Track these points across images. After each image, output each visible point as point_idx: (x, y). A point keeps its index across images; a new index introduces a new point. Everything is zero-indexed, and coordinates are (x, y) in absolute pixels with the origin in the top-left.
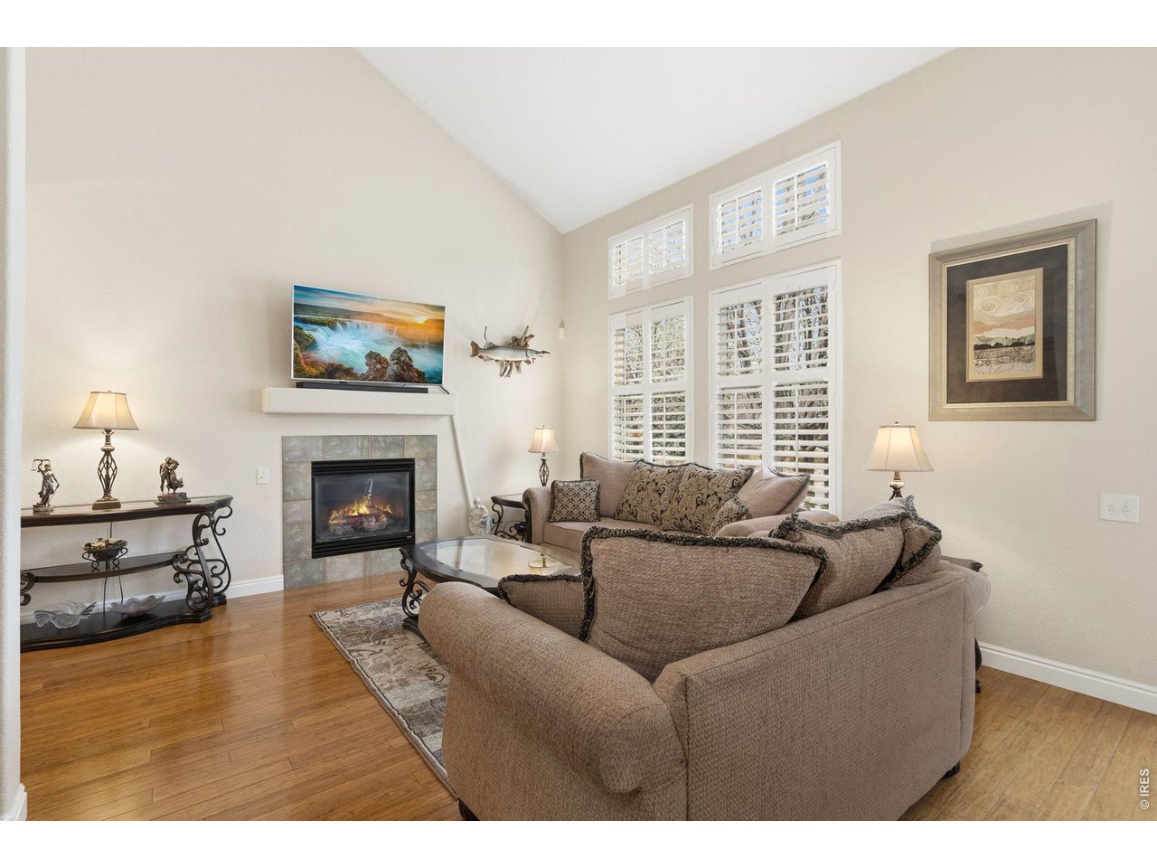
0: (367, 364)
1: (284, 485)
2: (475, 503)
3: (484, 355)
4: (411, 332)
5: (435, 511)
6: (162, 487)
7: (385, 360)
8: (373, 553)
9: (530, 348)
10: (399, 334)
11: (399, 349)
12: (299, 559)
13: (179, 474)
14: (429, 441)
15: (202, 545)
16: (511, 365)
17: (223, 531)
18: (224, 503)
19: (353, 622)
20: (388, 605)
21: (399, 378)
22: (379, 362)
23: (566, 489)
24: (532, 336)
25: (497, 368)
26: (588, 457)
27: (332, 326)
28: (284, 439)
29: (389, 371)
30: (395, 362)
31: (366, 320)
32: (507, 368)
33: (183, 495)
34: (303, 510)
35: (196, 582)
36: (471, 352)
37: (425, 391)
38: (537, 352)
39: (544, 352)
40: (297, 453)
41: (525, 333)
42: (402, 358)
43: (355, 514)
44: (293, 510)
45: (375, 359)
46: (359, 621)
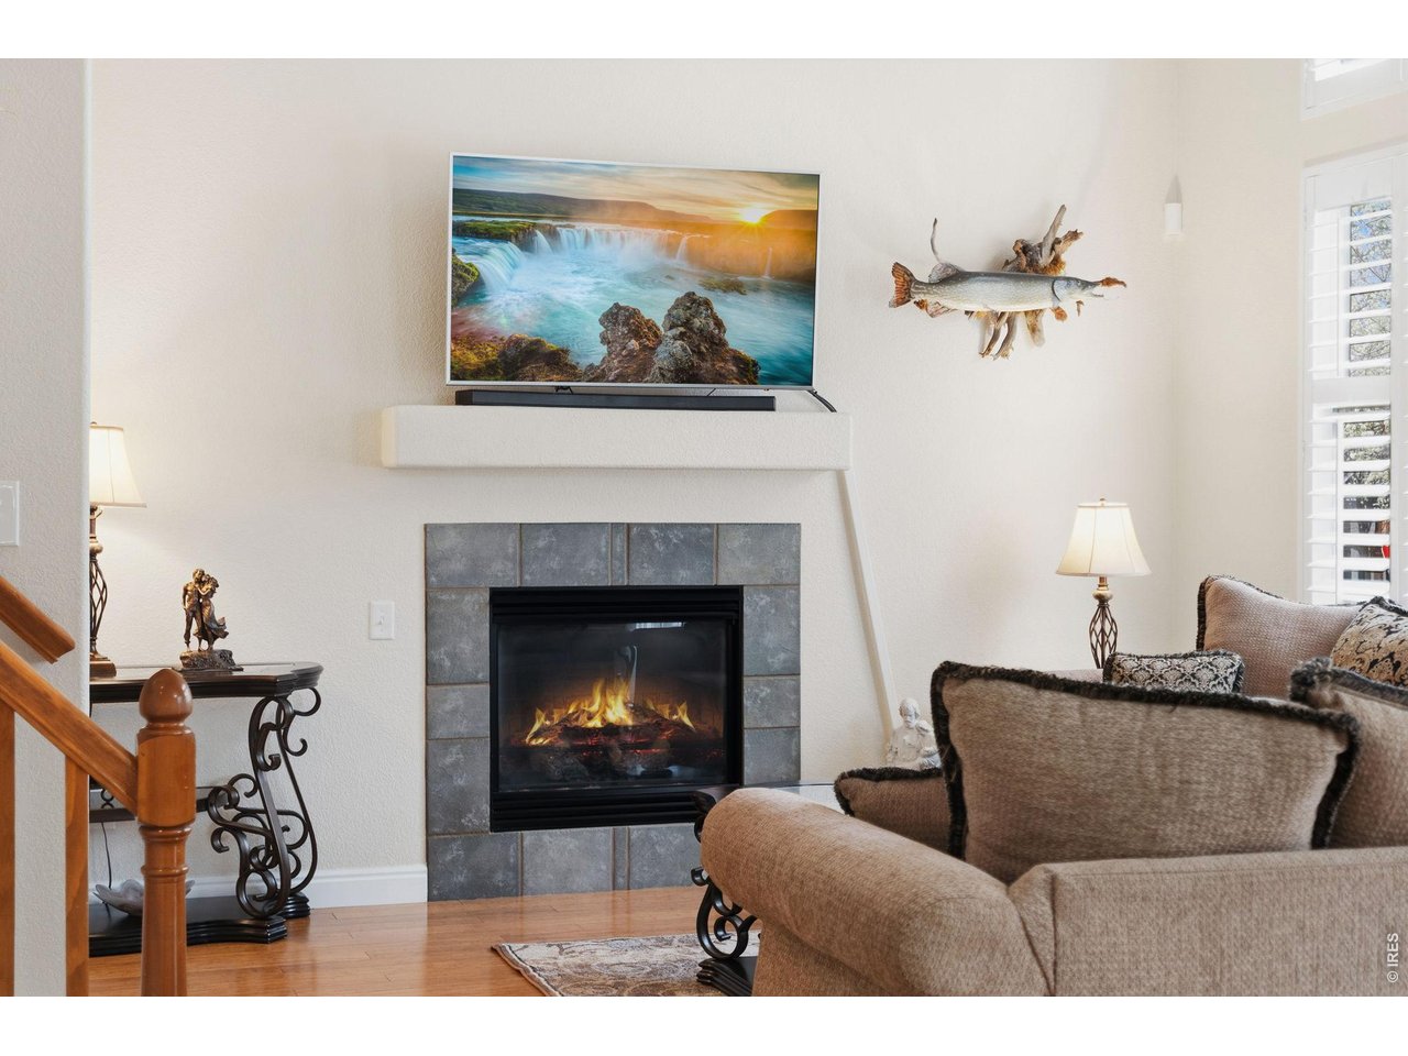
0: (604, 340)
1: (429, 645)
2: (904, 712)
3: (930, 299)
4: (724, 249)
5: (794, 730)
6: (187, 636)
7: (651, 326)
8: (637, 831)
9: (1065, 272)
10: (692, 256)
11: (690, 296)
12: (462, 830)
13: (220, 606)
14: (781, 539)
15: (267, 768)
16: (1011, 322)
17: (300, 747)
18: (306, 678)
19: (588, 966)
20: (669, 943)
21: (685, 373)
22: (636, 334)
23: (1142, 675)
24: (1074, 235)
25: (973, 334)
26: (1220, 590)
27: (524, 240)
28: (430, 531)
29: (662, 358)
30: (676, 331)
31: (604, 221)
32: (998, 332)
33: (226, 656)
34: (472, 706)
35: (256, 851)
36: (891, 294)
37: (767, 404)
38: (1086, 284)
39: (1108, 282)
40: (457, 566)
41: (1054, 227)
42: (697, 322)
43: (596, 723)
44: (448, 707)
45: (626, 323)
46: (602, 965)
